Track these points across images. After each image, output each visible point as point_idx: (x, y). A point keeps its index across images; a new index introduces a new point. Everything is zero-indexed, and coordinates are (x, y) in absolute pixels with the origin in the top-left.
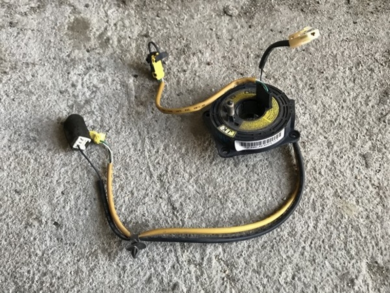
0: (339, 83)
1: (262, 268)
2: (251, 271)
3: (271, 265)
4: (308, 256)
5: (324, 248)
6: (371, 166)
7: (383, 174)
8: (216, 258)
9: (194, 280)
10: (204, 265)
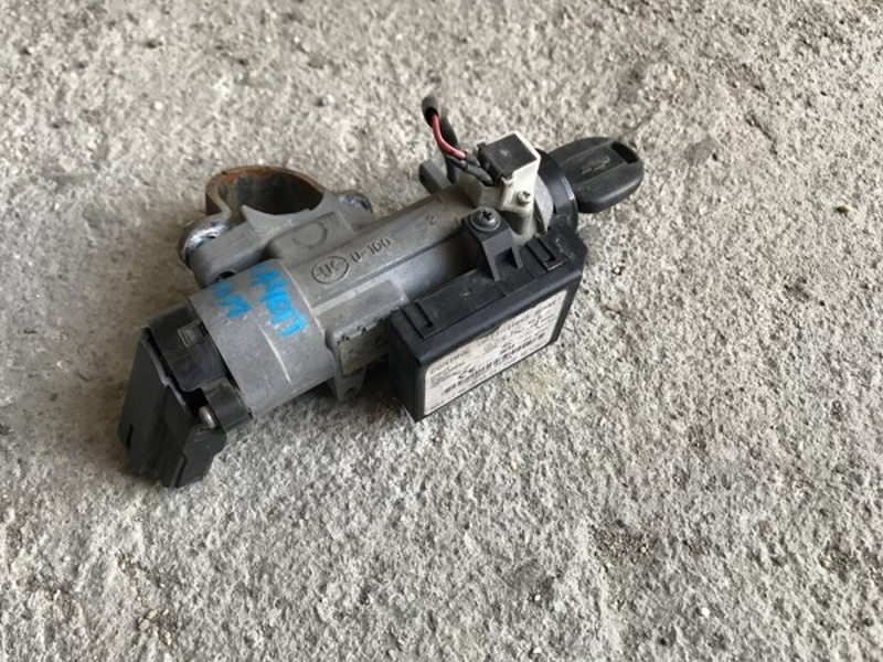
0: (510, 63)
1: (265, 576)
2: (230, 590)
3: (295, 567)
4: (412, 527)
5: (462, 497)
6: (599, 259)
7: (634, 278)
8: (120, 564)
9: (41, 636)
10: (78, 589)
